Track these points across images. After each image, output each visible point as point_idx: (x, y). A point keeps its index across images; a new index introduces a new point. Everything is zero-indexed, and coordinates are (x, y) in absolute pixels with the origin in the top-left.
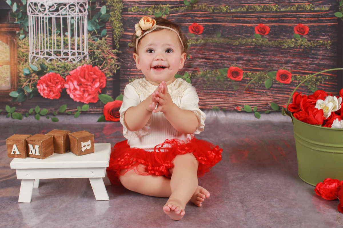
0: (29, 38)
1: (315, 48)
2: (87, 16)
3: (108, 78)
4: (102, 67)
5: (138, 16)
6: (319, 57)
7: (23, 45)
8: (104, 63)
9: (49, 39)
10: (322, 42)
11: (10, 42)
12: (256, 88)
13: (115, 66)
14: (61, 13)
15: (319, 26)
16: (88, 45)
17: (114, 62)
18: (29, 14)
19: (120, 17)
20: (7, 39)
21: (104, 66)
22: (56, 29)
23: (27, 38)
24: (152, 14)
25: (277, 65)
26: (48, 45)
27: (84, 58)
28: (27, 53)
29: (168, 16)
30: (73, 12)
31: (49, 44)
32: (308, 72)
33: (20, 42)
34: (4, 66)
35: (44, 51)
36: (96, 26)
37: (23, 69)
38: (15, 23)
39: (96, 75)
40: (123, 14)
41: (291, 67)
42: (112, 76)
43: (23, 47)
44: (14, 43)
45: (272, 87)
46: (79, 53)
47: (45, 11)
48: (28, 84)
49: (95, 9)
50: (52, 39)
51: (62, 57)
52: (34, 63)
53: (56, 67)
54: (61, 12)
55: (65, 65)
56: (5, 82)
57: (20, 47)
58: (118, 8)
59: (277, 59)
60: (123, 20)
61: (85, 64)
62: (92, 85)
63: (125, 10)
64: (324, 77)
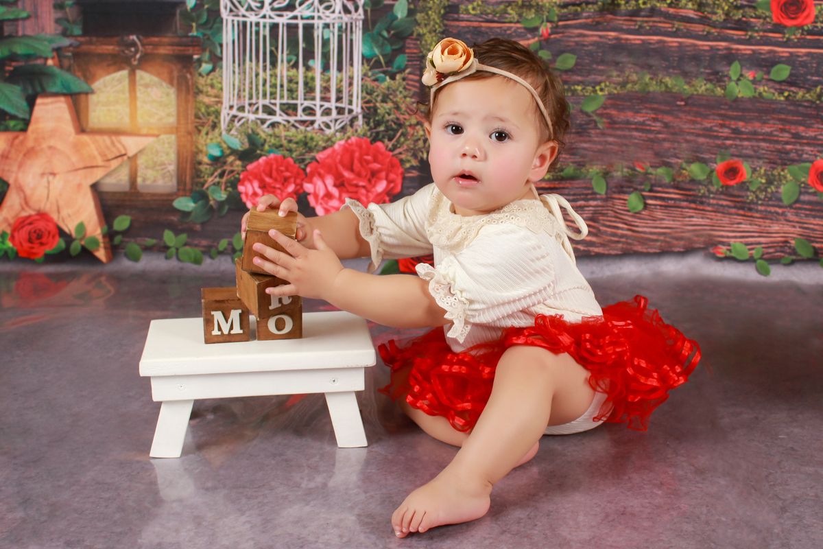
0: (222, 73)
2: (361, 23)
3: (407, 170)
4: (393, 145)
5: (483, 24)
7: (209, 89)
8: (399, 134)
9: (271, 76)
11: (178, 80)
12: (760, 202)
14: (299, 15)
16: (362, 92)
17: (421, 132)
18: (224, 14)
19: (440, 27)
20: (171, 73)
21: (398, 141)
22: (288, 52)
23: (217, 70)
24: (516, 20)
25: (812, 149)
26: (268, 90)
27: (353, 121)
28: (216, 107)
29: (554, 25)
30: (327, 13)
31: (271, 87)
33: (201, 81)
34: (163, 137)
35: (256, 103)
36: (381, 47)
37: (206, 145)
38: (190, 34)
39: (379, 163)
40: (448, 20)
42: (417, 166)
43: (209, 94)
44: (187, 82)
45: (797, 201)
46: (340, 111)
47: (262, 7)
48: (217, 180)
49: (382, 5)
50: (276, 76)
51: (299, 118)
52: (233, 132)
53: (285, 142)
54: (300, 12)
55: (305, 137)
56: (165, 174)
57: (201, 92)
58: (436, 6)
59: (813, 134)
61: (353, 135)
62: (368, 186)
63: (451, 10)
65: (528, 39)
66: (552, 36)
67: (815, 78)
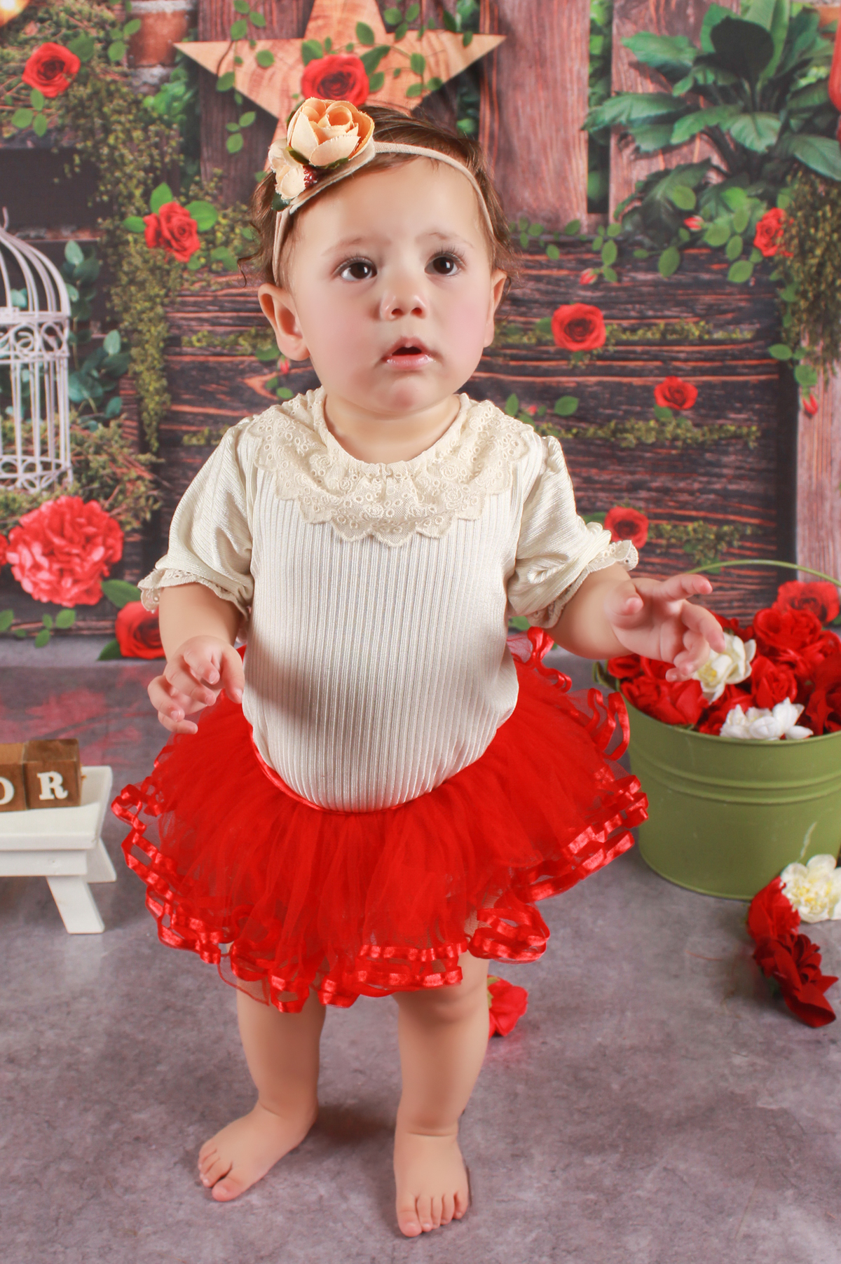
1: (713, 448)
2: (66, 361)
3: (128, 534)
4: (110, 504)
5: (211, 359)
6: (725, 471)
8: (116, 491)
10: (732, 428)
13: (148, 499)
15: (725, 384)
16: (71, 442)
17: (143, 489)
19: (160, 363)
21: (116, 499)
24: (249, 353)
25: (607, 495)
30: (26, 351)
32: (693, 513)
36: (91, 389)
39: (94, 526)
40: (169, 355)
41: (646, 500)
42: (140, 528)
46: (46, 466)
49: (89, 340)
55: (6, 498)
58: (153, 338)
59: (608, 477)
60: (167, 372)
61: (62, 494)
62: (83, 554)
63: (172, 343)
64: (740, 528)
65: (265, 375)
66: (293, 371)
67: (608, 412)
